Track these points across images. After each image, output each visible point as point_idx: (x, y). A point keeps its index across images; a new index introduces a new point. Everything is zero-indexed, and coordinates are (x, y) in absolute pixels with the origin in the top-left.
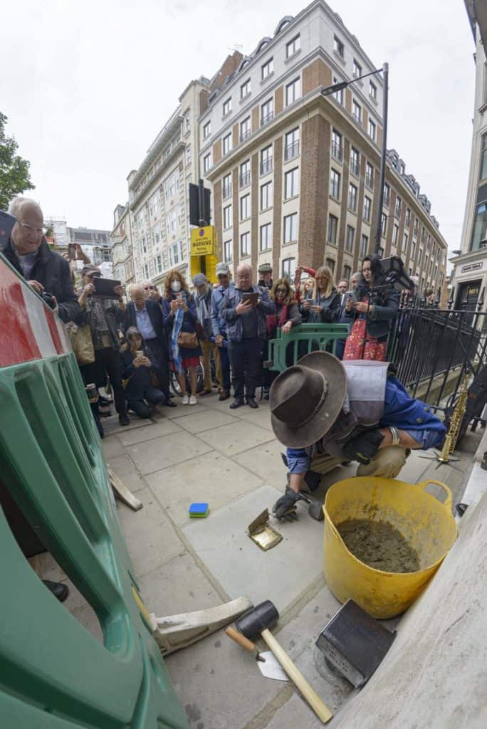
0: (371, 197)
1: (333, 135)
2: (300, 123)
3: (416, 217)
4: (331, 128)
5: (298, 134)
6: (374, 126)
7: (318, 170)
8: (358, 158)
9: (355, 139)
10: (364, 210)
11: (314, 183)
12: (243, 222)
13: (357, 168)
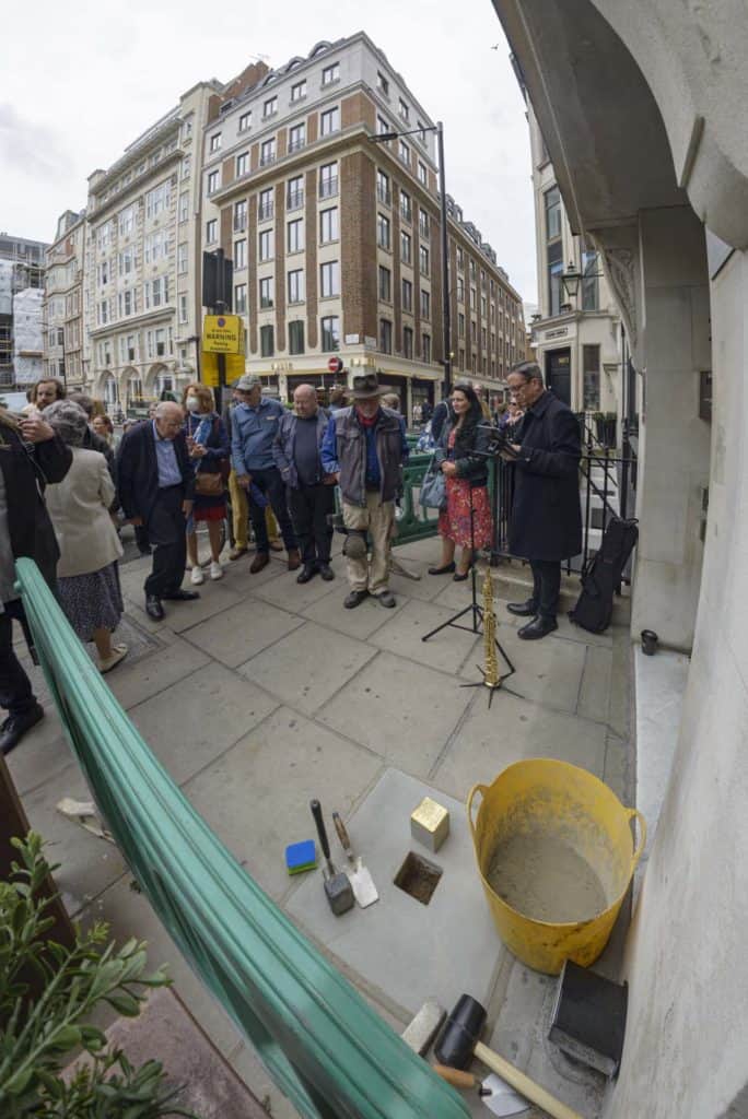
0: (428, 247)
1: (379, 175)
2: (339, 157)
3: (482, 269)
4: (376, 168)
5: (335, 169)
6: (425, 169)
7: (362, 213)
8: (408, 202)
9: (402, 181)
10: (421, 258)
11: (359, 229)
12: (262, 263)
13: (409, 213)
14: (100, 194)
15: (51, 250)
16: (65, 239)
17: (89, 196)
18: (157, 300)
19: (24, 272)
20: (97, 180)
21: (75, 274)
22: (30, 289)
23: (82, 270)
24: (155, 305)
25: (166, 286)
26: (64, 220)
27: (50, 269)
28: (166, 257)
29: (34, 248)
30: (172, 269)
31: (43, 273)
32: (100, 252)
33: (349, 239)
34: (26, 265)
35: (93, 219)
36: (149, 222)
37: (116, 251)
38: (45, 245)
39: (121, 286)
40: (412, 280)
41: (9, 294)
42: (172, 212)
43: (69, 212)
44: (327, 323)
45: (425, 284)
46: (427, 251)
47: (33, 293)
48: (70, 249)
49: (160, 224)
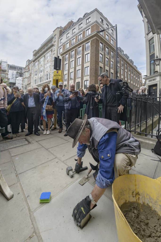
0: (113, 61)
1: (100, 44)
2: (90, 41)
3: (129, 66)
4: (100, 42)
5: (89, 44)
6: (113, 41)
7: (96, 54)
8: (108, 50)
9: (107, 44)
10: (111, 65)
11: (95, 58)
12: (71, 68)
13: (108, 53)
14: (36, 55)
15: (25, 68)
16: (28, 66)
17: (33, 56)
18: (47, 79)
19: (18, 73)
20: (35, 52)
21: (30, 73)
22: (20, 77)
23: (31, 73)
24: (47, 80)
25: (49, 75)
26: (28, 61)
27: (24, 73)
28: (50, 69)
29: (21, 68)
30: (51, 71)
31: (23, 74)
32: (35, 68)
33: (92, 60)
34: (19, 72)
35: (34, 61)
36: (46, 61)
37: (39, 68)
38: (23, 67)
39: (40, 76)
40: (108, 70)
41: (15, 78)
42: (51, 58)
43: (29, 60)
44: (86, 82)
45: (112, 71)
46: (113, 62)
47: (20, 78)
48: (29, 68)
49: (48, 61)
